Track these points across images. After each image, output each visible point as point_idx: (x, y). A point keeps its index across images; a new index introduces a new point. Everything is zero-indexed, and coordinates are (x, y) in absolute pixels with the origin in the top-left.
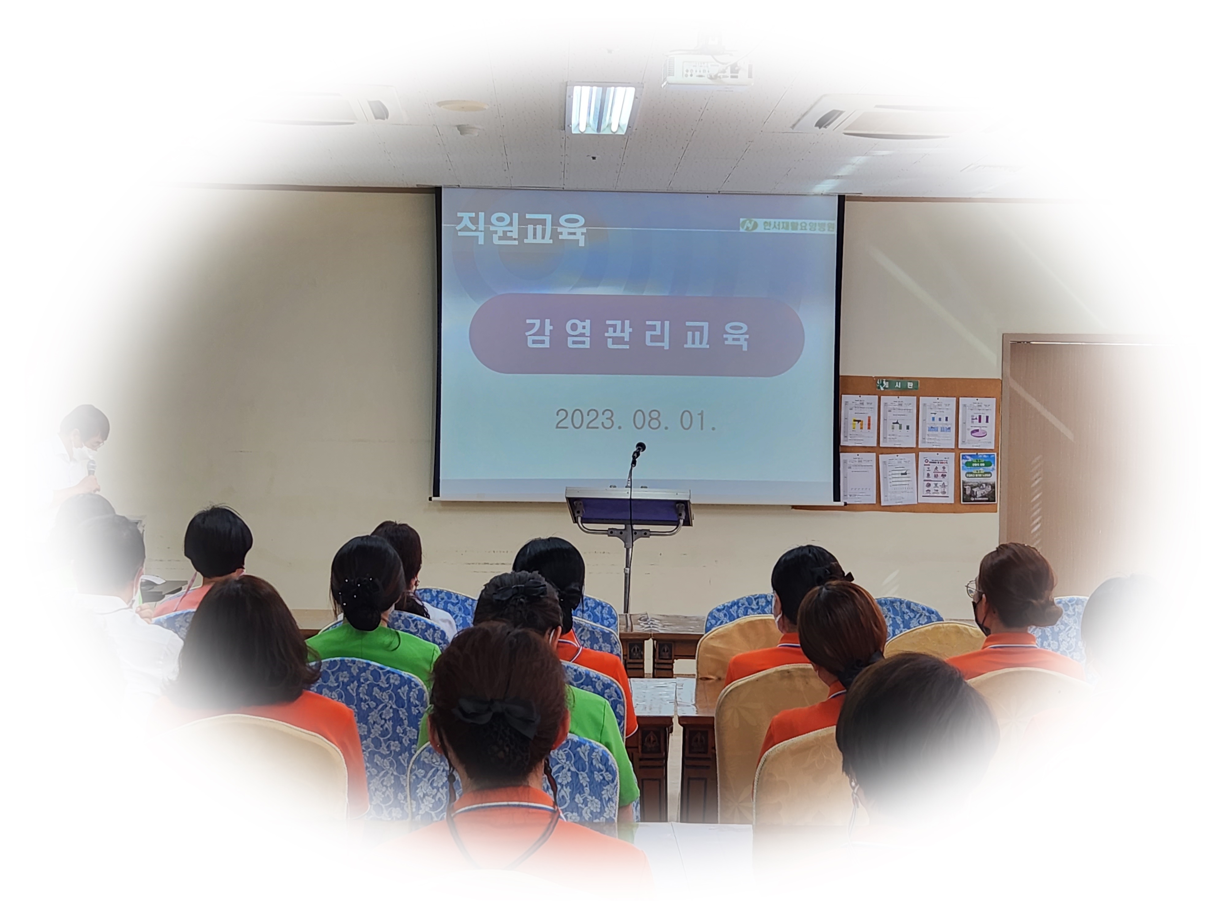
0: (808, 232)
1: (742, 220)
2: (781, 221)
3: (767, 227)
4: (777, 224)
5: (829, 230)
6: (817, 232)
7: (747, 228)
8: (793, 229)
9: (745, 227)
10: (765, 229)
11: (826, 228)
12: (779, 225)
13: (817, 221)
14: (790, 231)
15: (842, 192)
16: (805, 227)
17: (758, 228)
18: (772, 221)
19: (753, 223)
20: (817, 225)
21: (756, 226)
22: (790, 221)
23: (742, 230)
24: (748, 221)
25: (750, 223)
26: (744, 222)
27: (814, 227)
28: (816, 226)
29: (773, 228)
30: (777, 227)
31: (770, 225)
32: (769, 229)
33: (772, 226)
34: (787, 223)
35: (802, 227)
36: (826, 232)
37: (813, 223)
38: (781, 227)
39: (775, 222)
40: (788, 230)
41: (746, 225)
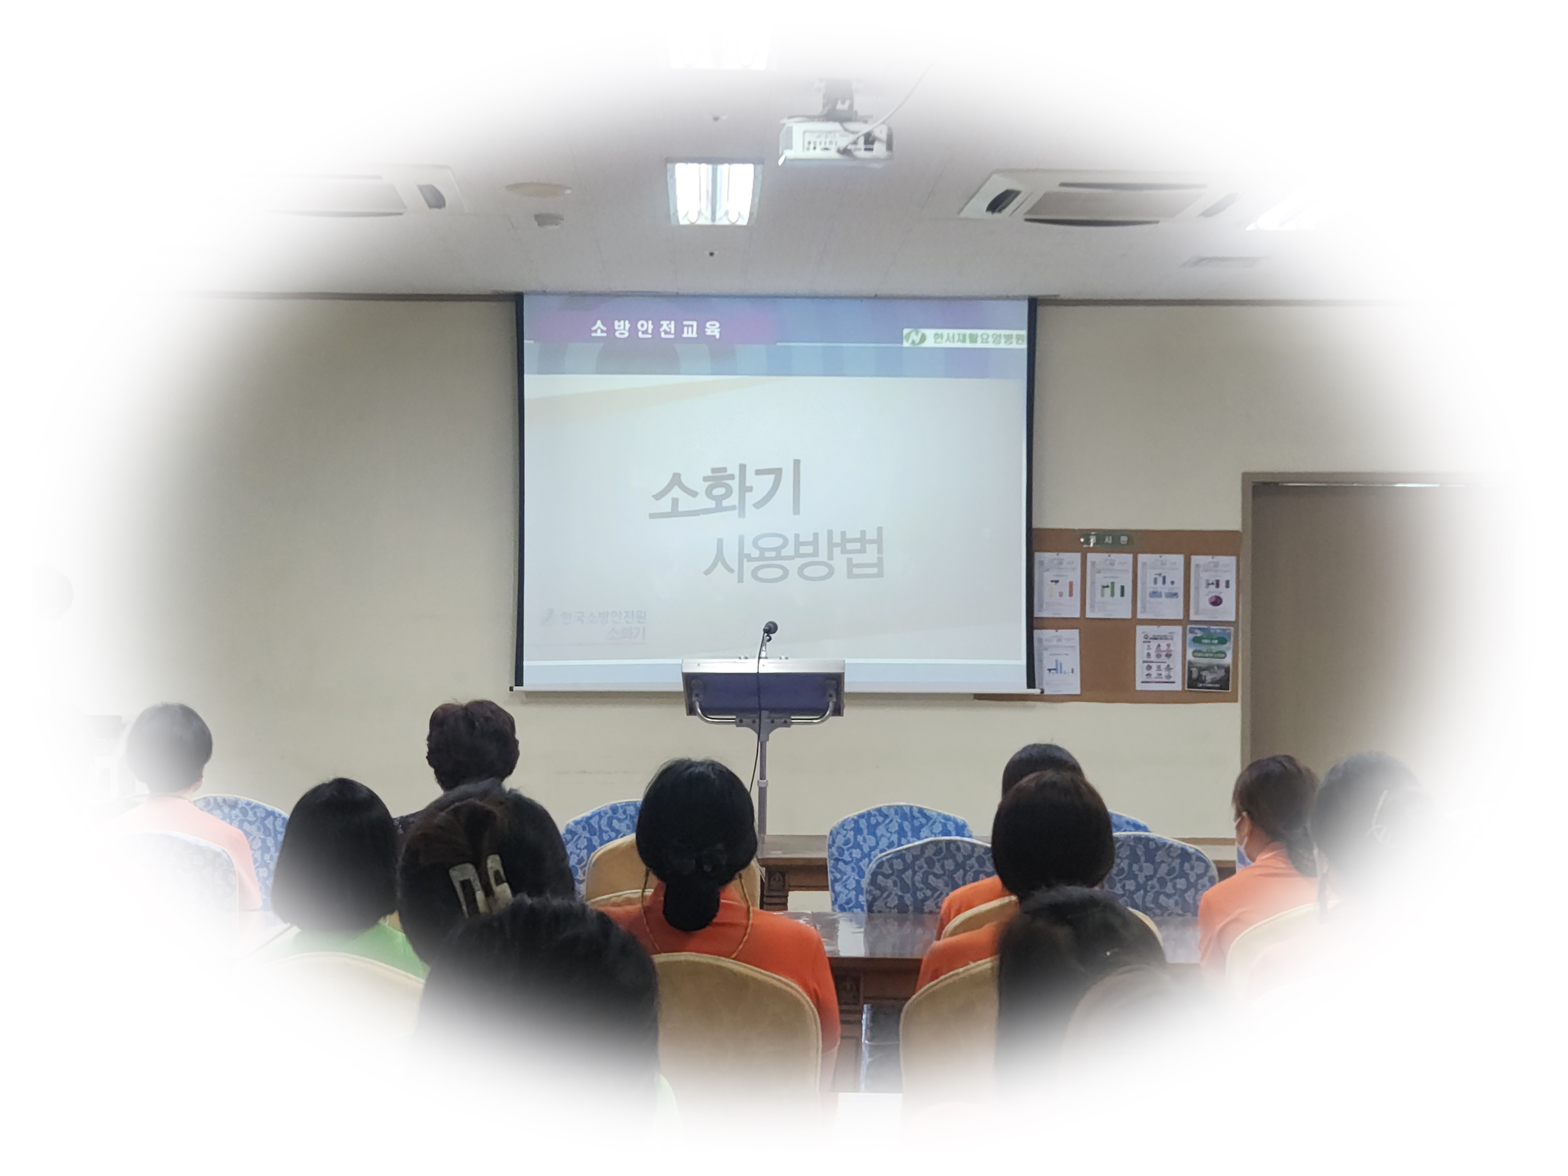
0: (991, 345)
1: (906, 331)
2: (956, 332)
3: (939, 340)
5: (1019, 344)
6: (1002, 345)
7: (913, 341)
8: (970, 343)
9: (910, 341)
10: (935, 342)
11: (1016, 341)
12: (953, 337)
13: (1002, 332)
14: (968, 345)
15: (1033, 293)
16: (987, 339)
17: (926, 342)
18: (945, 332)
19: (920, 335)
20: (1002, 336)
21: (923, 338)
22: (968, 332)
23: (906, 344)
24: (913, 334)
25: (917, 333)
28: (1000, 338)
29: (946, 342)
30: (952, 340)
31: (942, 337)
32: (942, 343)
33: (945, 338)
34: (964, 335)
35: (983, 339)
36: (1014, 345)
37: (997, 334)
38: (956, 339)
39: (948, 334)
40: (966, 343)
41: (911, 337)
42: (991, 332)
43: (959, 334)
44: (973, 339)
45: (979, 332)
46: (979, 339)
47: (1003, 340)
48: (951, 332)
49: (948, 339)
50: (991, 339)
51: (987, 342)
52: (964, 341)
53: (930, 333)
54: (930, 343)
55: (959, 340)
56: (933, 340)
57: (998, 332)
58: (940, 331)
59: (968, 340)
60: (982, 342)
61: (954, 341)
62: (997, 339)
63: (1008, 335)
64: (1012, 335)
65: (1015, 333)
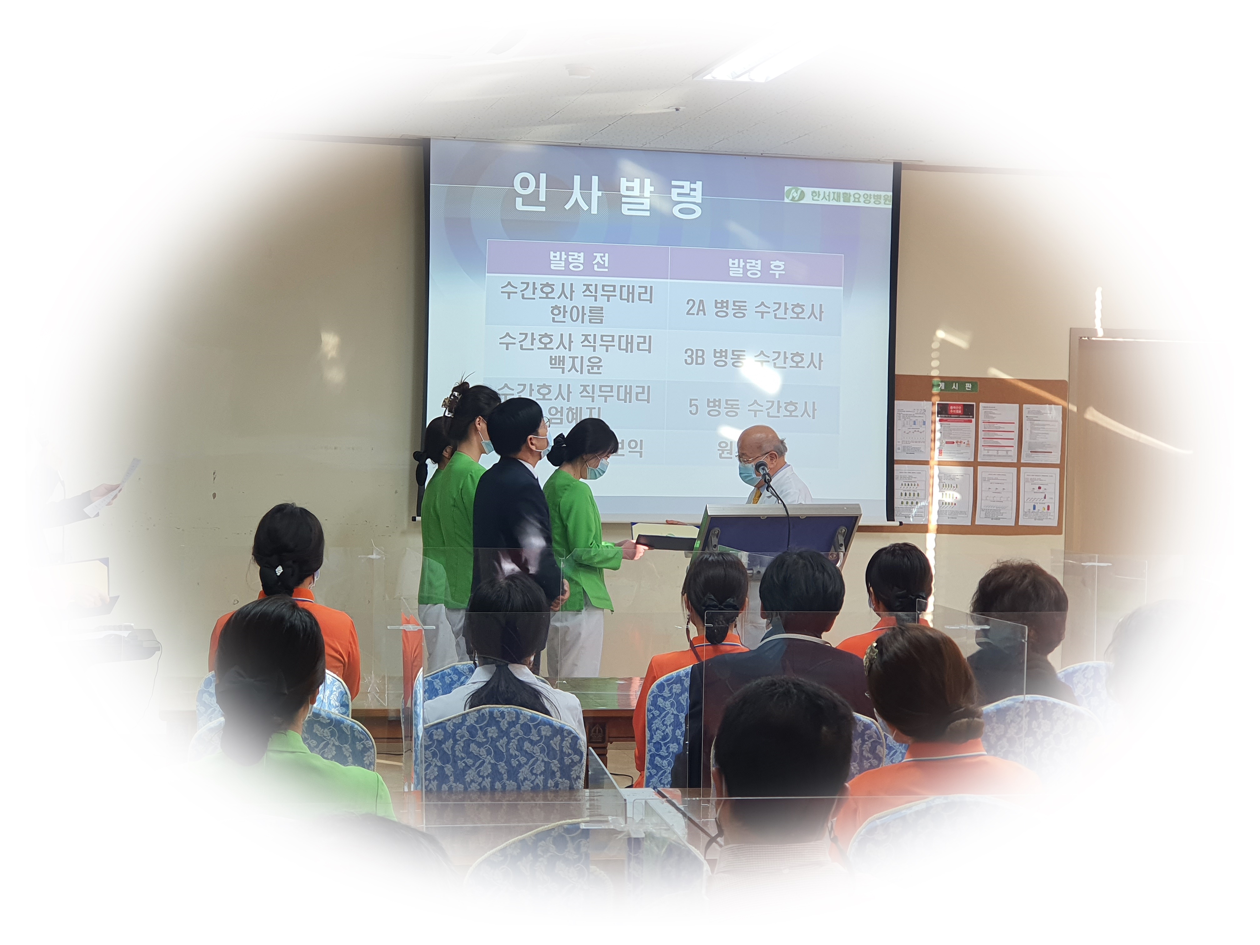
0: (862, 204)
1: (787, 188)
2: (832, 190)
3: (816, 198)
4: (827, 194)
5: (885, 204)
6: (872, 205)
7: (793, 198)
8: (844, 201)
9: (790, 198)
10: (813, 200)
11: (882, 201)
12: (829, 196)
13: (872, 193)
14: (842, 203)
15: (899, 158)
16: (858, 199)
17: (805, 199)
18: (822, 190)
19: (799, 192)
20: (872, 197)
21: (802, 195)
22: (842, 191)
23: (786, 200)
24: (793, 190)
25: (797, 192)
26: (790, 191)
27: (868, 199)
28: (870, 198)
29: (822, 199)
30: (827, 198)
31: (819, 195)
32: (819, 200)
33: (821, 196)
34: (839, 194)
35: (855, 198)
36: (882, 206)
37: (867, 195)
38: (831, 198)
39: (824, 192)
40: (840, 201)
41: (791, 194)
42: (862, 192)
43: (834, 193)
44: (847, 198)
45: (852, 192)
46: (852, 199)
47: (872, 200)
49: (824, 197)
50: (862, 199)
51: (859, 202)
52: (838, 200)
53: (808, 191)
54: (808, 200)
55: (834, 198)
56: (811, 197)
57: (868, 192)
58: (817, 190)
59: (842, 199)
60: (854, 201)
61: (829, 201)
62: (867, 199)
63: (877, 196)
64: (880, 196)
65: (883, 194)
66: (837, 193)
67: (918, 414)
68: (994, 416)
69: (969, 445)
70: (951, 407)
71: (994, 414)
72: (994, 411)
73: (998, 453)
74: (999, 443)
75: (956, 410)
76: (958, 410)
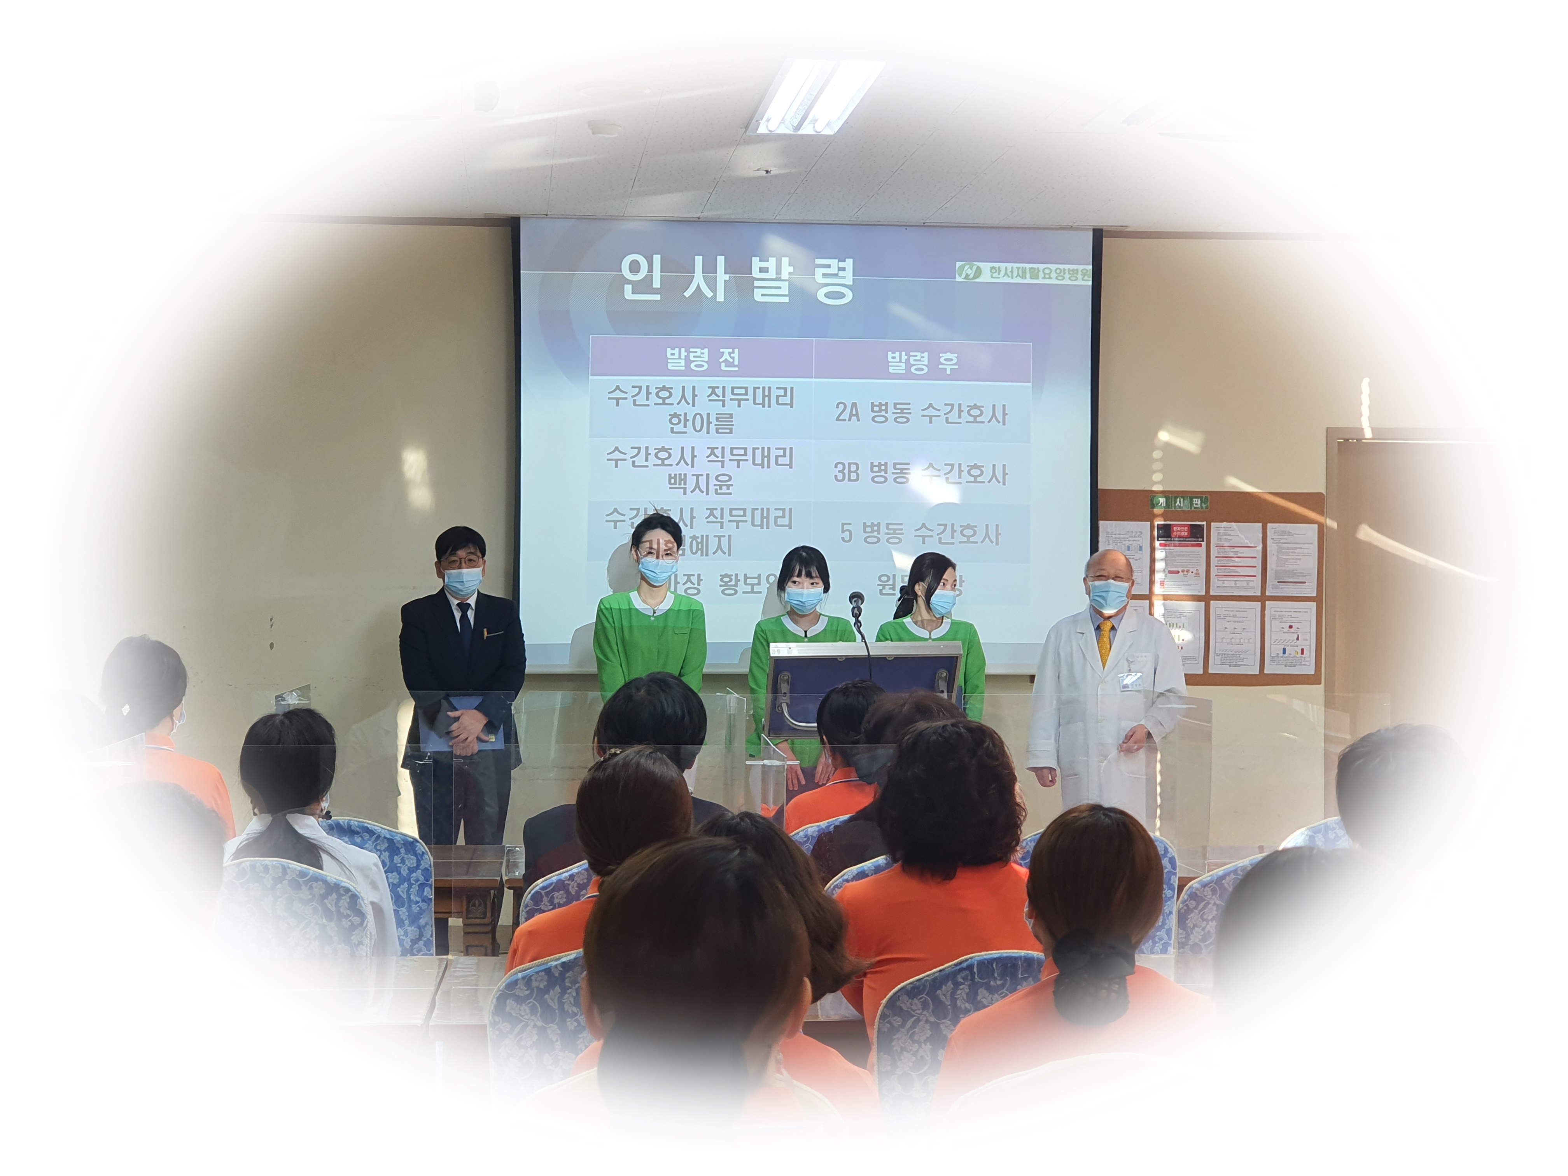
0: (1053, 281)
1: (958, 264)
2: (1015, 265)
3: (996, 275)
4: (1009, 270)
5: (1083, 280)
6: (1067, 282)
7: (967, 275)
8: (1031, 278)
9: (964, 275)
10: (992, 277)
11: (1080, 277)
12: (1012, 272)
13: (1067, 267)
14: (1028, 281)
15: (1100, 223)
16: (1049, 274)
17: (982, 276)
18: (1003, 266)
19: (974, 268)
20: (1067, 271)
21: (978, 272)
22: (1028, 266)
23: (959, 279)
24: (967, 267)
25: (971, 268)
26: (962, 268)
27: (1062, 274)
28: (1064, 273)
29: (1003, 276)
30: (1010, 274)
31: (1000, 271)
32: (999, 278)
33: (1003, 273)
34: (1024, 270)
35: (1045, 274)
36: (1079, 282)
37: (1060, 269)
38: (1015, 274)
39: (1006, 268)
40: (1025, 278)
41: (964, 271)
42: (1053, 267)
43: (1018, 268)
44: (1034, 274)
45: (1041, 266)
46: (1041, 274)
47: (1067, 276)
48: (1009, 265)
49: (1006, 273)
50: (1053, 275)
51: (1050, 278)
52: (1024, 277)
53: (985, 266)
54: (985, 278)
55: (1018, 275)
56: (990, 274)
57: (1062, 266)
58: (996, 265)
59: (1028, 275)
60: (1044, 278)
61: (1012, 278)
62: (1060, 274)
63: (1073, 270)
64: (1077, 270)
65: (1080, 267)
66: (1023, 268)
67: (1132, 537)
68: (1229, 538)
69: (1198, 574)
70: (1175, 529)
71: (1230, 535)
72: (1229, 532)
73: (1236, 584)
74: (1237, 572)
75: (1181, 531)
76: (1184, 531)
